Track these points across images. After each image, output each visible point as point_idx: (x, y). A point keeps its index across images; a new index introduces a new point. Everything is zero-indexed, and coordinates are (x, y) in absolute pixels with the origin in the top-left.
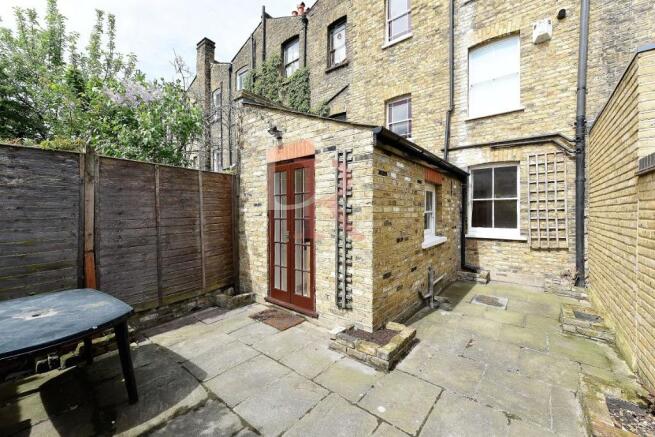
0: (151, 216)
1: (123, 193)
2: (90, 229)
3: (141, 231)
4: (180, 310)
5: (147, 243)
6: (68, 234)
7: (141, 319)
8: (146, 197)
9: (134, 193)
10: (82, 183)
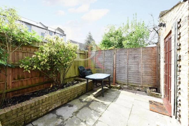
0: (126, 61)
1: (120, 56)
2: (115, 64)
3: (124, 65)
4: (134, 88)
5: (125, 68)
6: (112, 64)
7: (124, 86)
8: (125, 57)
9: (123, 56)
10: (113, 55)
